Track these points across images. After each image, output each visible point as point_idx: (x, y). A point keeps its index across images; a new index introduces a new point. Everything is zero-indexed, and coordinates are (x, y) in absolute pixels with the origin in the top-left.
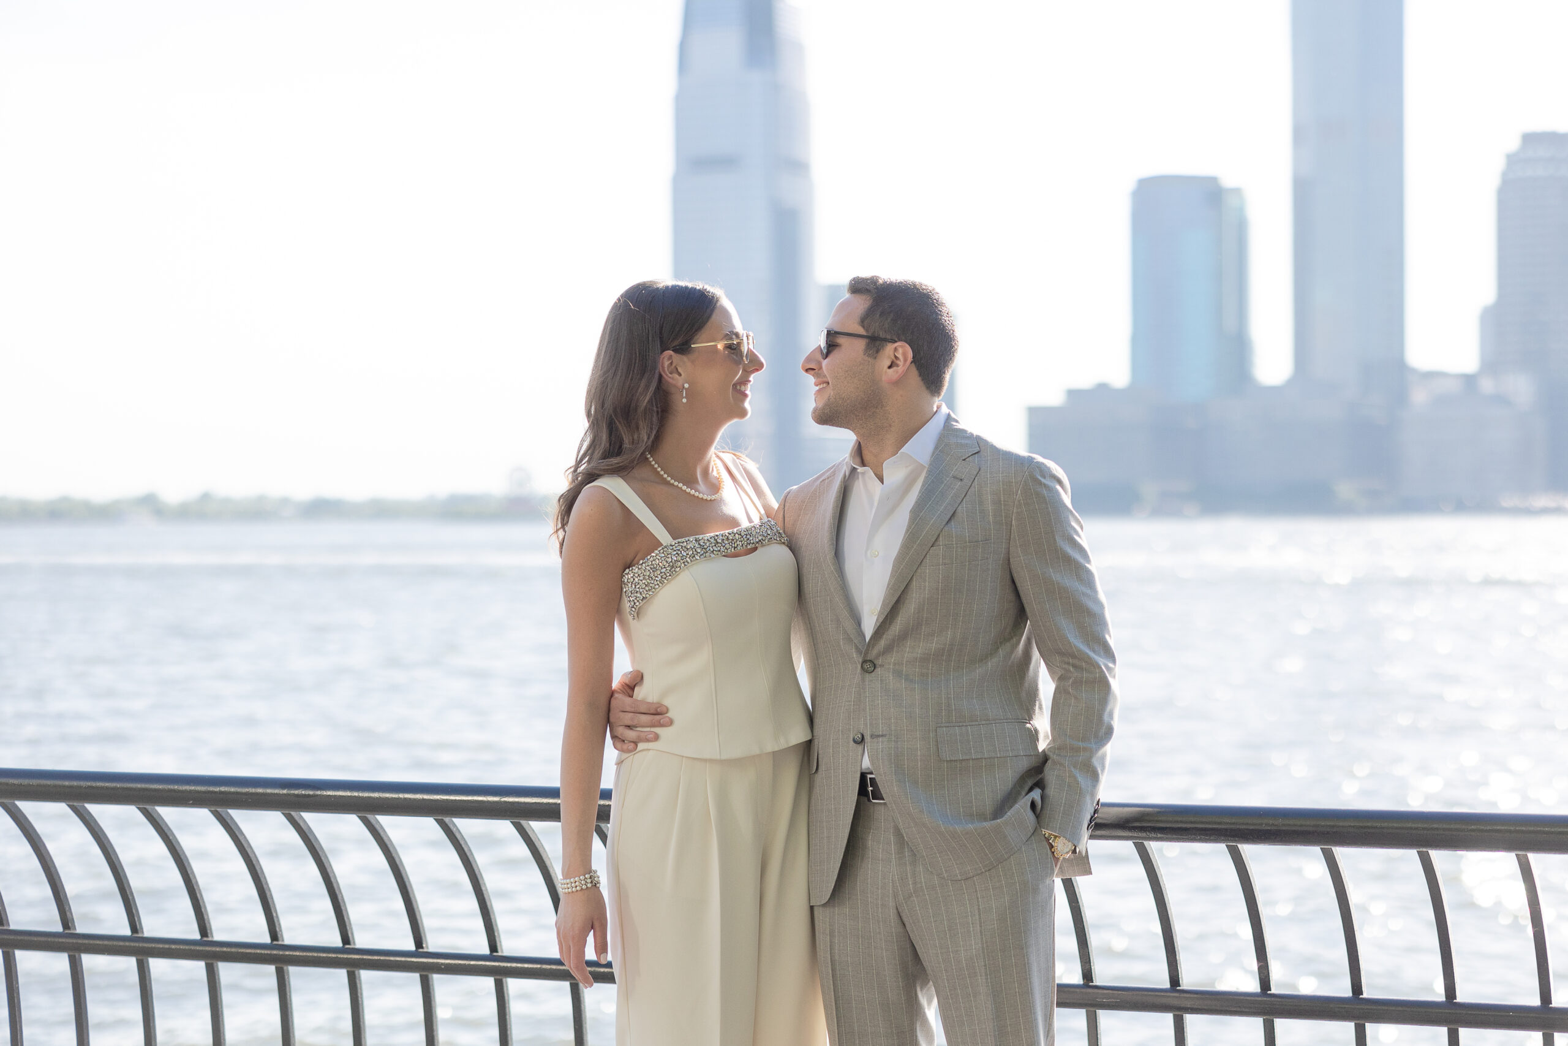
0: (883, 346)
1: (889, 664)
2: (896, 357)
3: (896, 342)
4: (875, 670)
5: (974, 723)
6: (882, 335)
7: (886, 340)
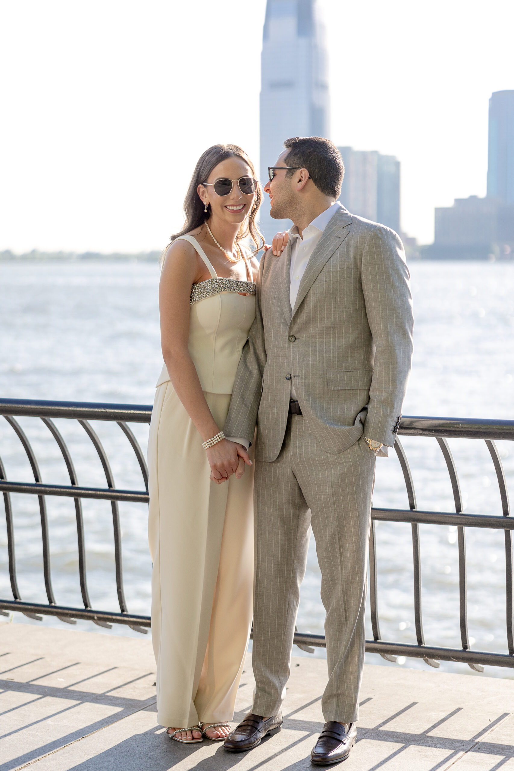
0: (295, 172)
1: (303, 337)
2: (302, 177)
3: (301, 168)
4: (296, 341)
5: (347, 371)
6: (294, 166)
7: (296, 169)
